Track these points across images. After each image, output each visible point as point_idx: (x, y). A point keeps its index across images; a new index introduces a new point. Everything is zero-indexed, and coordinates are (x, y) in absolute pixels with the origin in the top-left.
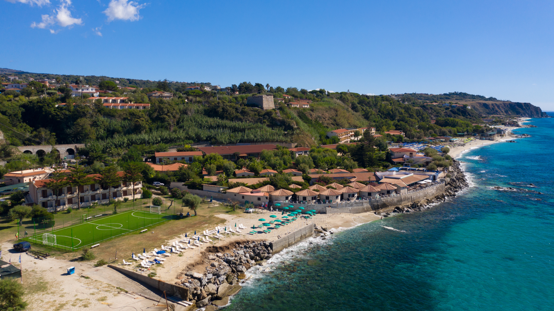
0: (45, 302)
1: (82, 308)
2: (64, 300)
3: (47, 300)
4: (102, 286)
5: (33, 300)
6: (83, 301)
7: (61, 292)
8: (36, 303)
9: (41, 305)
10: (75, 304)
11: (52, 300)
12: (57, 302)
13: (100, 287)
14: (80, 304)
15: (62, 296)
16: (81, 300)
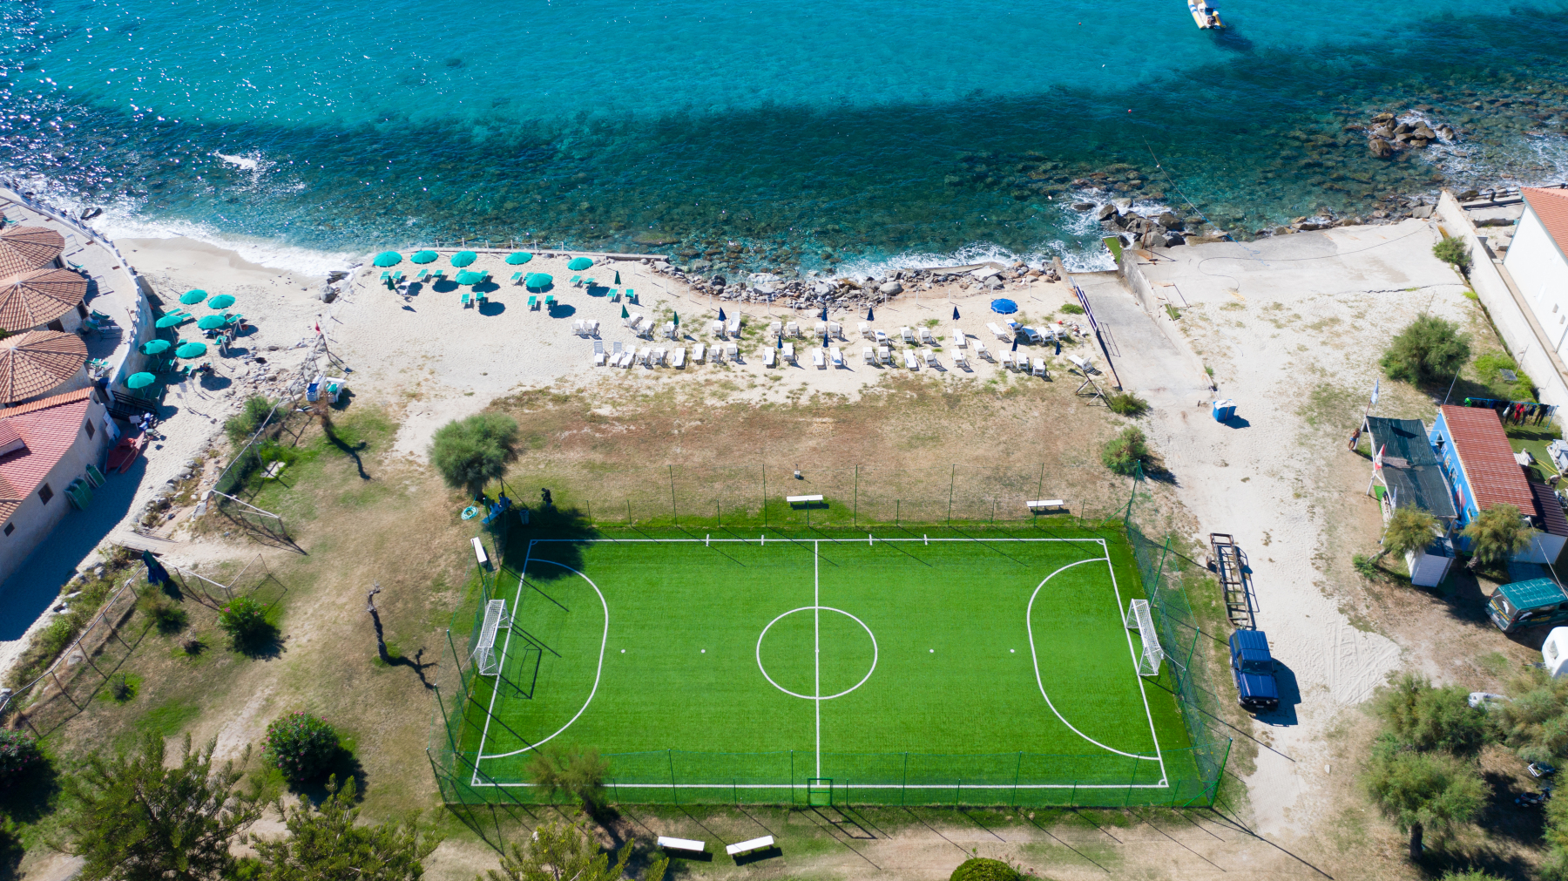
0: (1344, 352)
1: (1286, 305)
2: (1303, 339)
3: (1340, 355)
4: (1203, 332)
5: (1363, 368)
6: (1273, 318)
7: (1294, 362)
8: (1360, 359)
9: (1356, 348)
10: (1292, 319)
11: (1328, 349)
12: (1321, 339)
13: (1209, 333)
14: (1281, 316)
15: (1302, 348)
16: (1275, 321)
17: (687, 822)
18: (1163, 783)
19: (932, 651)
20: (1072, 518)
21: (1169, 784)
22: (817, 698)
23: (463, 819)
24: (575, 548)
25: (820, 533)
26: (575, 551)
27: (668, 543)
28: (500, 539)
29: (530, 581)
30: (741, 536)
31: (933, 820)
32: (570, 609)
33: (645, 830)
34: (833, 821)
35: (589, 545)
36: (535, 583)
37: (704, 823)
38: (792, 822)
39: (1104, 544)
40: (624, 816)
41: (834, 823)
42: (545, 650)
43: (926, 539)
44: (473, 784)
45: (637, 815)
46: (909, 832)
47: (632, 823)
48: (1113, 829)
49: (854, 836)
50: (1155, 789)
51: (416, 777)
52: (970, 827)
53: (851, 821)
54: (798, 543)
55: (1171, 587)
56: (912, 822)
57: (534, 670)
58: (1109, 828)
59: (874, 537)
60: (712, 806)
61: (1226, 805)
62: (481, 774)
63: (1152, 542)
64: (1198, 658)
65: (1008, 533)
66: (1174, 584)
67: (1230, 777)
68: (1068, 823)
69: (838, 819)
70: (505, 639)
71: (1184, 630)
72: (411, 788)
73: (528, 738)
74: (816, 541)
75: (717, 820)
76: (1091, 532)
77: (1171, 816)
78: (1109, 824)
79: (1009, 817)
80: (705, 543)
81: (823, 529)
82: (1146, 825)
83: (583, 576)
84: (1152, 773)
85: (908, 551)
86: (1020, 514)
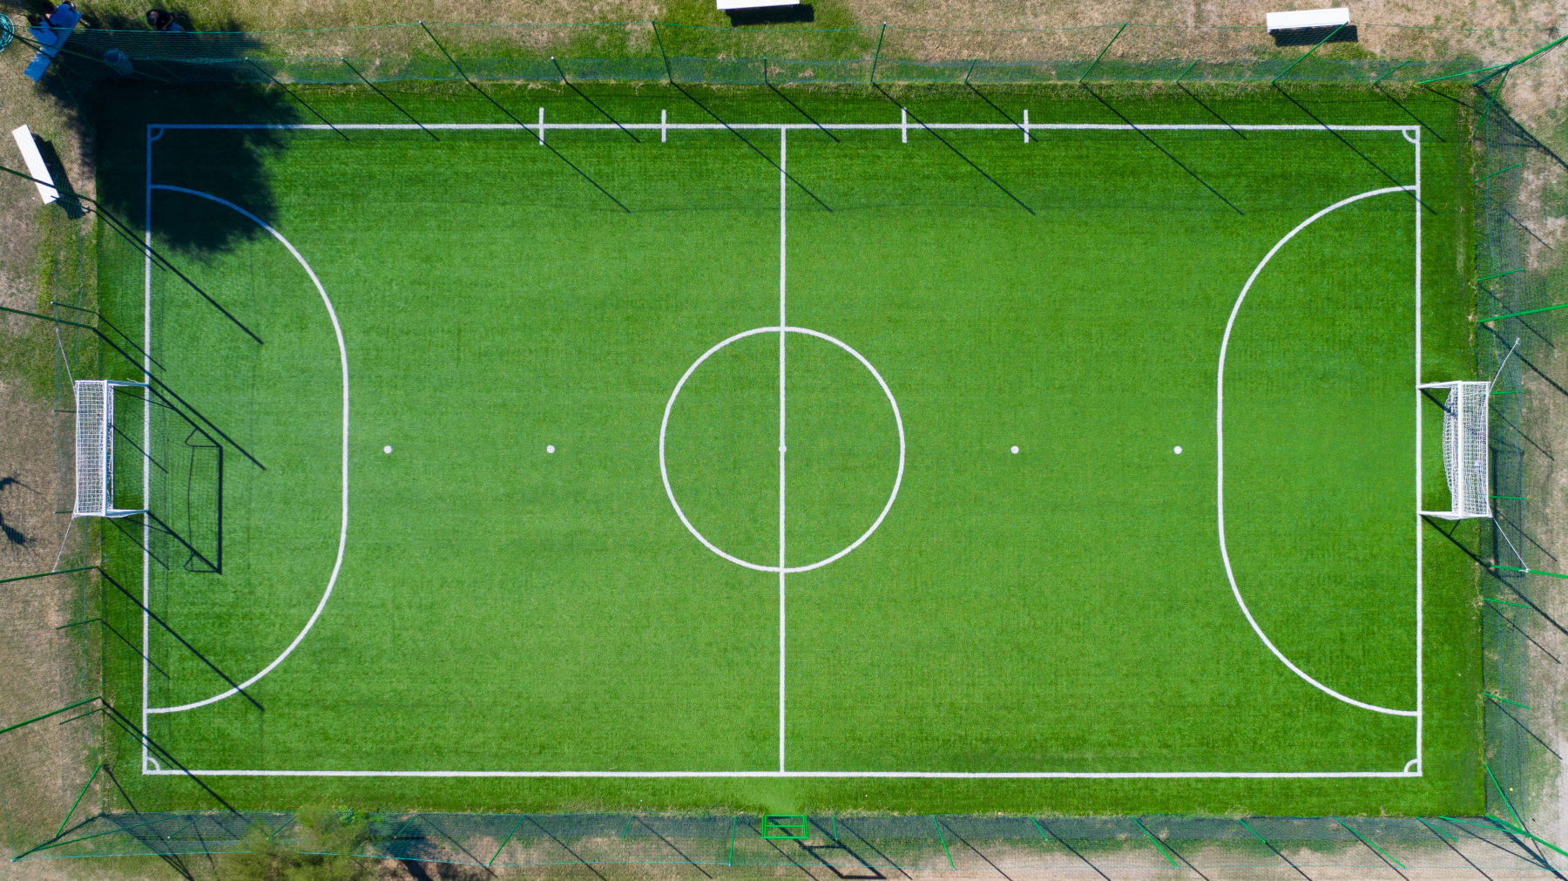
17: (547, 845)
18: (1413, 769)
19: (1015, 450)
20: (1359, 55)
21: (1424, 770)
22: (782, 570)
23: (143, 839)
24: (249, 153)
25: (794, 104)
26: (252, 163)
27: (454, 135)
28: (79, 119)
29: (165, 252)
30: (616, 112)
31: (987, 840)
32: (263, 333)
33: (473, 863)
34: (808, 843)
35: (278, 146)
36: (179, 260)
37: (577, 847)
38: (734, 844)
39: (1417, 142)
40: (431, 837)
41: (810, 849)
42: (228, 448)
43: (1027, 126)
44: (145, 771)
45: (455, 834)
46: (942, 862)
47: (448, 847)
48: (1305, 853)
49: (845, 872)
50: (1396, 780)
51: (38, 748)
52: (1050, 850)
53: (841, 846)
54: (741, 136)
55: (1533, 264)
56: (950, 843)
57: (215, 497)
58: (1296, 852)
59: (912, 118)
60: (590, 818)
61: (1516, 804)
62: (158, 750)
63: (1521, 131)
64: (1543, 461)
65: (1212, 108)
66: (1541, 256)
67: (1538, 746)
68: (1226, 846)
69: (817, 840)
70: (141, 417)
71: (1533, 386)
72: (36, 772)
73: (229, 665)
74: (784, 127)
75: (600, 843)
76: (1395, 106)
77: (1413, 830)
78: (1297, 845)
79: (1123, 836)
80: (535, 134)
81: (799, 91)
82: (1362, 847)
83: (278, 235)
84: (1396, 744)
85: (985, 163)
86: (1244, 39)
